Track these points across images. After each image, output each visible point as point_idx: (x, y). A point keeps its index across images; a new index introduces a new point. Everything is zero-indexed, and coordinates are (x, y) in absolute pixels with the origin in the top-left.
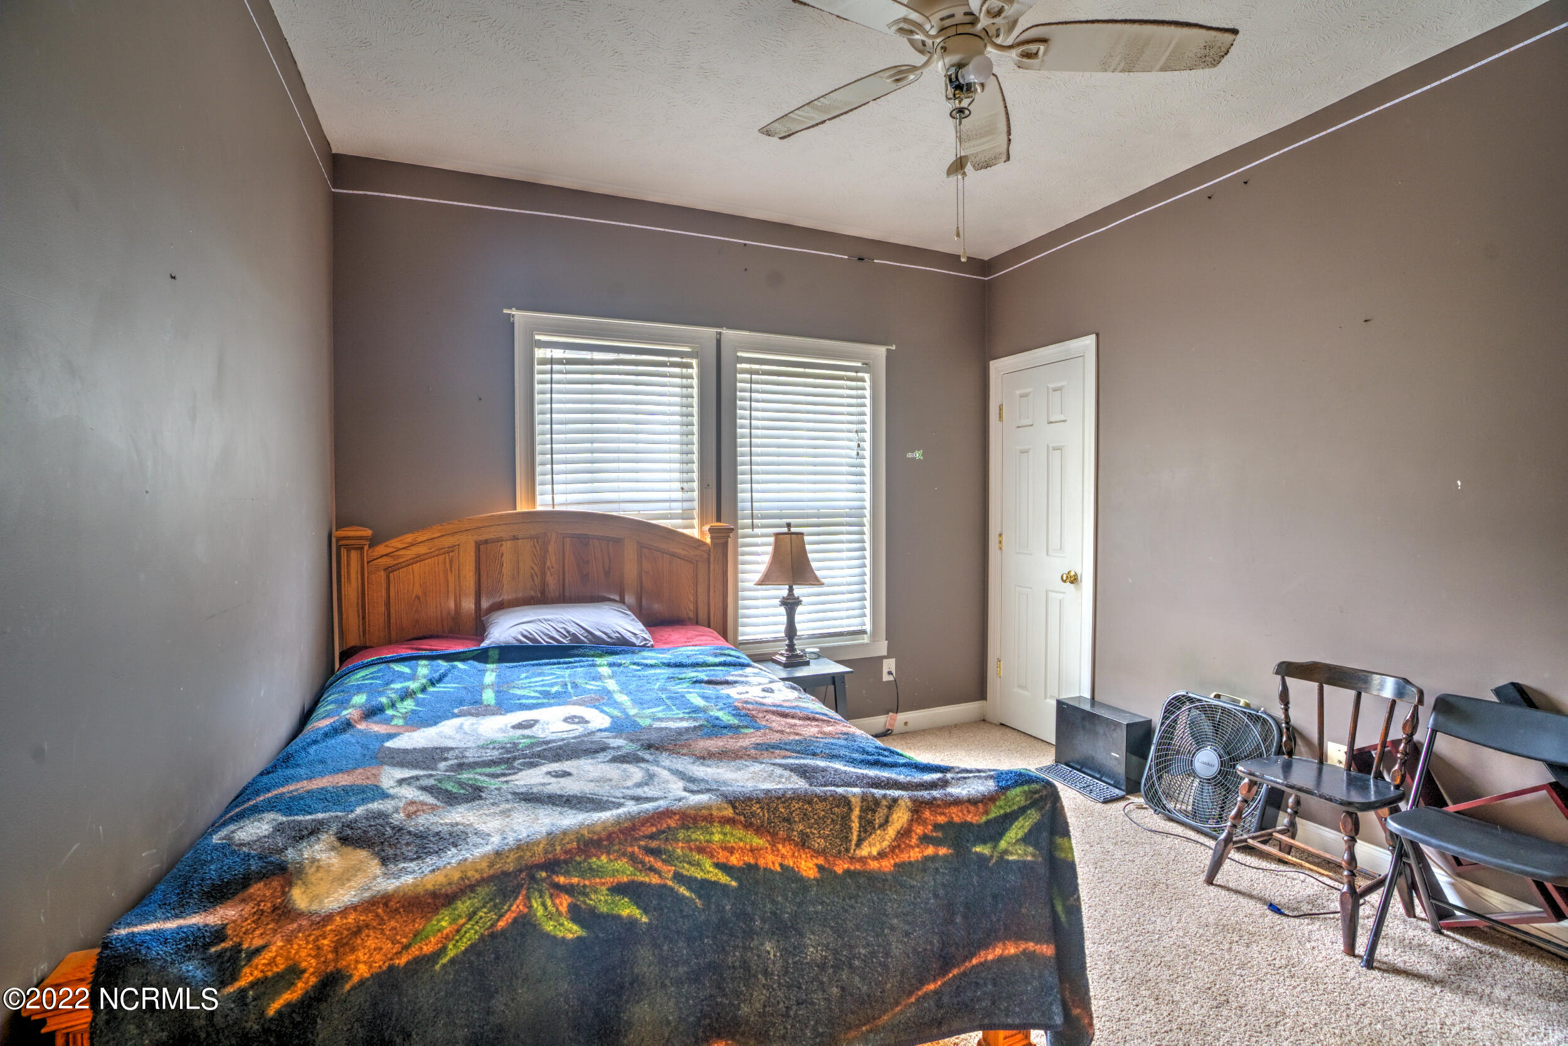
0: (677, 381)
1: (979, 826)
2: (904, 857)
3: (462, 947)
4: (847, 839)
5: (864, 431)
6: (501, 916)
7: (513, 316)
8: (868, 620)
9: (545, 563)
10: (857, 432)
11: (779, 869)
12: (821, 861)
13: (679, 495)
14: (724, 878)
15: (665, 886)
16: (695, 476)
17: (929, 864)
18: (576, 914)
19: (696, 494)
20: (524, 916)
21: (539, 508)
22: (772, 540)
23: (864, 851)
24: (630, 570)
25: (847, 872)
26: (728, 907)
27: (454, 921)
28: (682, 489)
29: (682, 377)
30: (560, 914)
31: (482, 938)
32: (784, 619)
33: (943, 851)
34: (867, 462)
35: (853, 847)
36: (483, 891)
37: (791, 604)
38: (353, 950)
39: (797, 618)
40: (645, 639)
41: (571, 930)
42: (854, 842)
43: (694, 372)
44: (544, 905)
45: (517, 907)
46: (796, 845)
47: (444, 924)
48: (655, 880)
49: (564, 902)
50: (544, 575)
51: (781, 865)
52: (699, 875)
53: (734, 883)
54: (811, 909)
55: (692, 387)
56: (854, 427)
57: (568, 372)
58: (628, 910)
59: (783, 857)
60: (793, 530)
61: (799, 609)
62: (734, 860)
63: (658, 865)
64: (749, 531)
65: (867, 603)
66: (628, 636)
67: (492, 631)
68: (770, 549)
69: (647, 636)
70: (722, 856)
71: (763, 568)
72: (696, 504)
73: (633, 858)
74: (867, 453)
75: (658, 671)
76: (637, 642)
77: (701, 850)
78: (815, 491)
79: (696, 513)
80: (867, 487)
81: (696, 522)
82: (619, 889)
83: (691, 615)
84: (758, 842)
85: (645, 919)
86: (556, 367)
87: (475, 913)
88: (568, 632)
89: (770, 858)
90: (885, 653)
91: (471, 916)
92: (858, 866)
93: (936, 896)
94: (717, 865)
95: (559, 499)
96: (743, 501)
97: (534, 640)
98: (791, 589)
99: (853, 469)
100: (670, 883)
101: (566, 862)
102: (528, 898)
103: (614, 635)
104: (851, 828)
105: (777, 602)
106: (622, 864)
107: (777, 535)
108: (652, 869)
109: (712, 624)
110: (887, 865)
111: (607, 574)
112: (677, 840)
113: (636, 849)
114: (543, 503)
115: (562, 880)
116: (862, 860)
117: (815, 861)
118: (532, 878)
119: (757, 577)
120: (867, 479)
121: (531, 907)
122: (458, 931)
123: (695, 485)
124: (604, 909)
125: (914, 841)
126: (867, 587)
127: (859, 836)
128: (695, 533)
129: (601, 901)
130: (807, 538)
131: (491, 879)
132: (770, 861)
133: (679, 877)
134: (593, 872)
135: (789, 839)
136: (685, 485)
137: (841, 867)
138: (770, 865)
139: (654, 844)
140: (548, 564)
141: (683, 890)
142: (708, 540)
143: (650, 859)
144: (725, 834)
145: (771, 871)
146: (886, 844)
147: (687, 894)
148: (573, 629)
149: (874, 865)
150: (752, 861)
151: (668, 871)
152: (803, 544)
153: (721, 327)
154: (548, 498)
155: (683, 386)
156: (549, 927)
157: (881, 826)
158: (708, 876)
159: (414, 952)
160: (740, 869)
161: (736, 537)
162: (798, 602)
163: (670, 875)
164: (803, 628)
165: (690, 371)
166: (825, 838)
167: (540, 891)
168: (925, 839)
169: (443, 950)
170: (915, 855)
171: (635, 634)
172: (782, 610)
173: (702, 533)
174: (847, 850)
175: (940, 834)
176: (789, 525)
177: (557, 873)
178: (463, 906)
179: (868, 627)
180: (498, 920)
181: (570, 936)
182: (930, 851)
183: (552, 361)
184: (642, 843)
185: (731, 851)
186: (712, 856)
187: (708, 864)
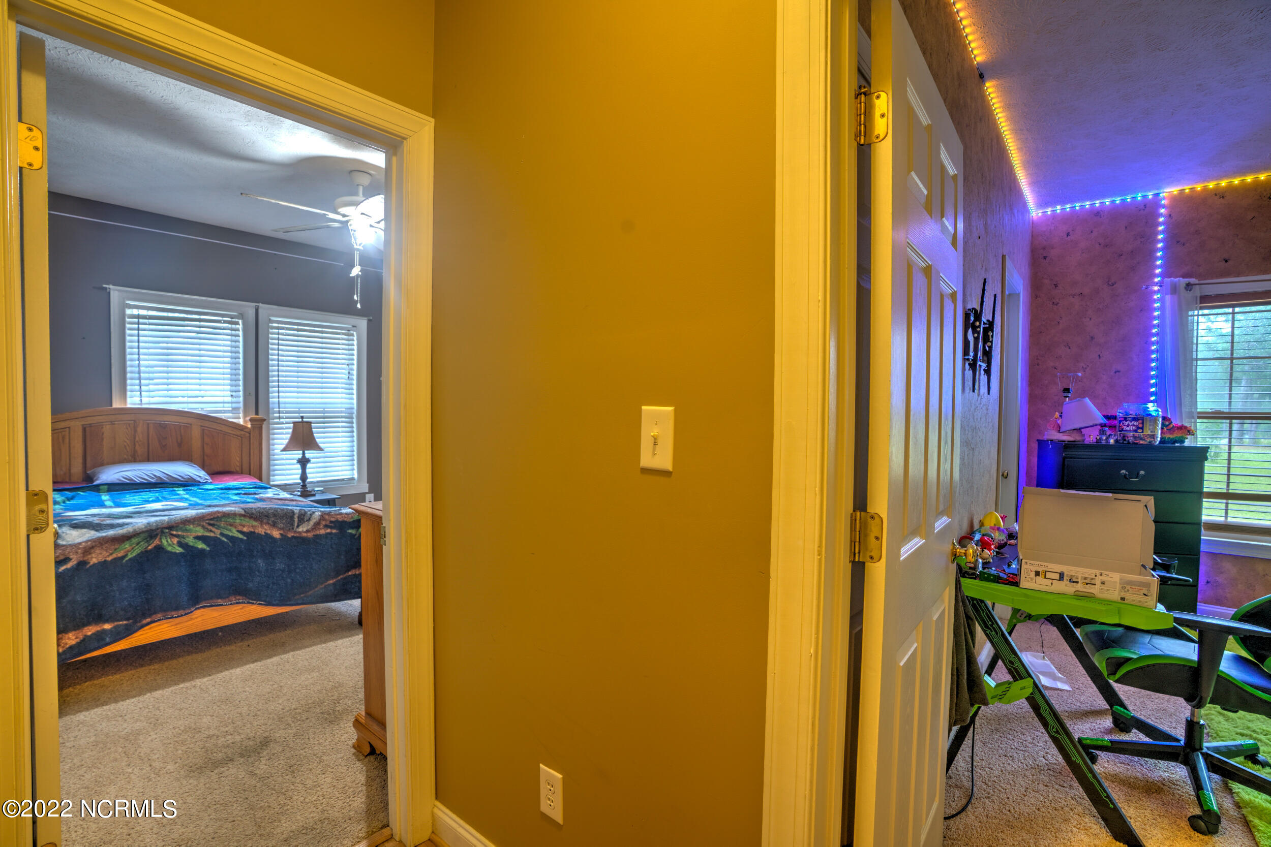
0: (229, 332)
1: (350, 522)
2: (318, 532)
3: (134, 555)
4: (293, 525)
5: (353, 364)
6: (149, 545)
7: (109, 288)
8: (355, 472)
9: (135, 438)
10: (348, 365)
11: (263, 534)
12: (282, 532)
13: (229, 399)
14: (241, 536)
15: (216, 537)
16: (241, 388)
17: (329, 536)
18: (180, 544)
19: (241, 399)
20: (159, 545)
21: (129, 406)
22: (292, 425)
23: (300, 529)
24: (196, 443)
25: (293, 537)
26: (243, 547)
27: (130, 546)
28: (232, 396)
29: (232, 329)
30: (174, 544)
31: (142, 552)
32: (300, 471)
33: (334, 531)
34: (355, 382)
35: (295, 528)
36: (143, 535)
37: (304, 462)
38: (90, 554)
39: (308, 471)
40: (207, 479)
41: (179, 550)
42: (296, 526)
43: (240, 327)
44: (167, 541)
45: (156, 542)
46: (271, 525)
47: (127, 546)
48: (212, 535)
49: (175, 540)
50: (135, 445)
51: (265, 533)
52: (231, 534)
53: (245, 538)
54: (278, 549)
55: (239, 336)
56: (347, 362)
57: (150, 324)
58: (201, 545)
59: (266, 529)
60: (304, 420)
61: (309, 465)
62: (245, 530)
63: (213, 529)
64: (277, 420)
65: (355, 462)
66: (195, 477)
67: (100, 476)
68: (291, 431)
69: (208, 477)
70: (240, 528)
71: (286, 442)
72: (241, 405)
73: (203, 527)
74: (355, 377)
75: (215, 492)
76: (202, 481)
77: (231, 525)
78: (322, 398)
79: (241, 410)
80: (355, 397)
81: (241, 415)
82: (198, 538)
83: (238, 469)
84: (255, 523)
85: (208, 549)
86: (141, 321)
87: (139, 543)
88: (155, 476)
89: (260, 529)
90: (367, 491)
91: (138, 544)
92: (297, 535)
93: (332, 548)
94: (238, 531)
95: (145, 400)
96: (274, 403)
97: (131, 480)
98: (304, 454)
99: (347, 386)
100: (218, 536)
101: (177, 527)
102: (161, 539)
103: (186, 477)
104: (294, 521)
105: (295, 461)
106: (199, 529)
107: (294, 423)
108: (211, 531)
109: (252, 473)
110: (310, 535)
111: (180, 445)
112: (221, 521)
113: (205, 524)
114: (133, 401)
115: (174, 533)
116: (300, 533)
117: (279, 532)
118: (162, 532)
119: (282, 447)
120: (355, 392)
121: (161, 542)
122: (133, 549)
123: (241, 393)
124: (191, 544)
125: (321, 527)
126: (355, 453)
127: (298, 524)
128: (241, 422)
129: (190, 541)
130: (313, 425)
131: (147, 531)
132: (261, 531)
133: (222, 534)
134: (187, 530)
135: (268, 523)
136: (234, 394)
137: (290, 535)
138: (260, 532)
139: (212, 522)
140: (137, 439)
141: (224, 539)
142: (249, 426)
143: (210, 527)
144: (241, 520)
145: (260, 534)
146: (309, 527)
147: (225, 540)
148: (158, 474)
149: (305, 535)
150: (252, 530)
151: (218, 532)
152: (311, 428)
153: (258, 303)
154: (137, 400)
155: (232, 335)
156: (169, 549)
157: (307, 521)
158: (234, 535)
159: (114, 556)
160: (248, 533)
161: (269, 424)
162: (308, 461)
163: (219, 533)
164: (312, 477)
165: (237, 326)
166: (283, 524)
167: (165, 536)
168: (326, 526)
169: (126, 556)
170: (322, 532)
171: (200, 477)
172: (299, 466)
173: (245, 421)
174: (293, 529)
175: (332, 525)
176: (302, 418)
177: (173, 531)
178: (134, 540)
179: (356, 476)
180: (148, 546)
181: (178, 551)
182: (329, 531)
183: (139, 317)
184: (207, 521)
185: (244, 526)
186: (236, 528)
187: (234, 530)
